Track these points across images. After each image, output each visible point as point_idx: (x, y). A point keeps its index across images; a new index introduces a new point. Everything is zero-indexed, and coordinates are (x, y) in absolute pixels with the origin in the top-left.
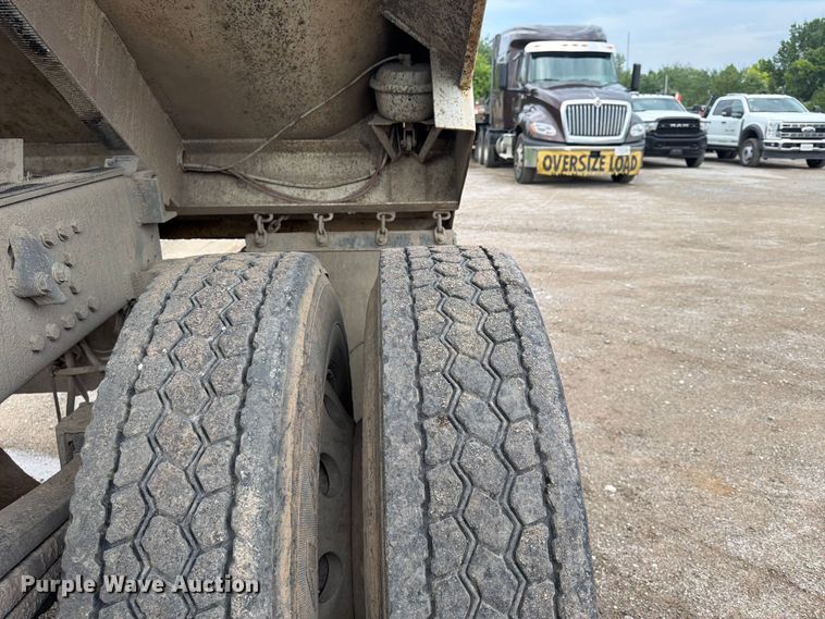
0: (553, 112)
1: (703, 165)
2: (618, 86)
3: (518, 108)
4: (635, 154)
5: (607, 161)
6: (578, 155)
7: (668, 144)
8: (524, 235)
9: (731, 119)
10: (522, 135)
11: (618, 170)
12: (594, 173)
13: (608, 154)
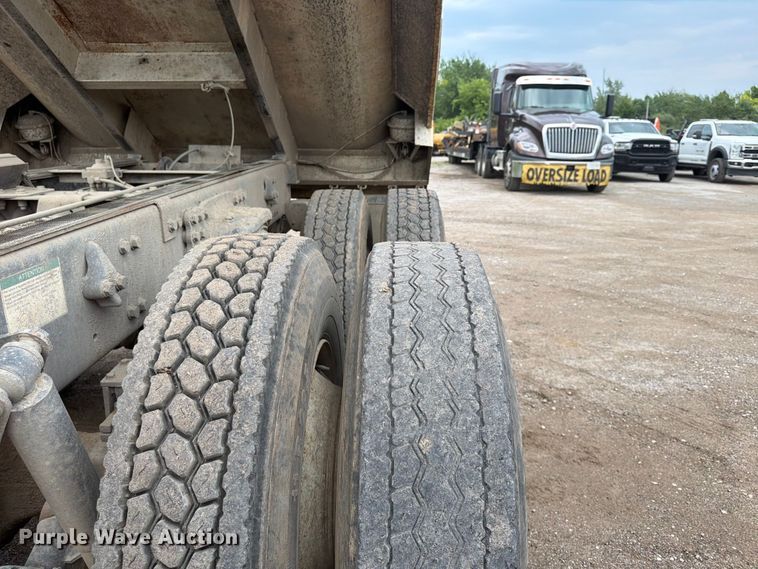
0: (537, 133)
1: (674, 180)
2: (595, 113)
3: (509, 129)
4: (605, 168)
5: (580, 173)
6: (556, 168)
7: (641, 161)
8: (500, 226)
9: (701, 141)
10: (510, 152)
11: (590, 181)
12: (569, 184)
13: (581, 168)
